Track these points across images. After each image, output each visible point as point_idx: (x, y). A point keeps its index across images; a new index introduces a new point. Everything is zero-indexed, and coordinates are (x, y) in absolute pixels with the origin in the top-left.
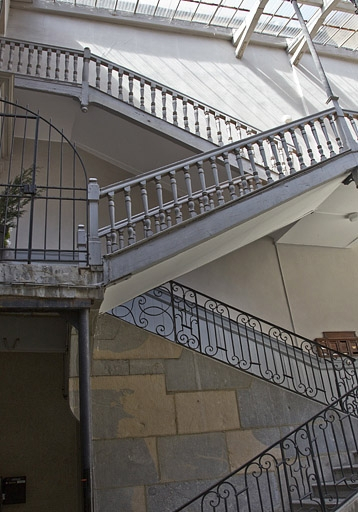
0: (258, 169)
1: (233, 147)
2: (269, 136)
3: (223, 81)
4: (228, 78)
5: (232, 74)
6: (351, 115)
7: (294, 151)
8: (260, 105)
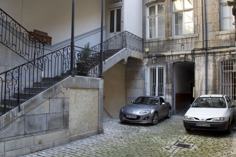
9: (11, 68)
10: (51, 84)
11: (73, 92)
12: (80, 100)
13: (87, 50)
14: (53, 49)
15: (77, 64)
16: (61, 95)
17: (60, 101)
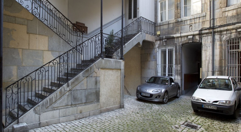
9: (62, 53)
10: (88, 66)
11: (102, 72)
12: (107, 78)
13: (112, 36)
14: (89, 37)
15: (105, 48)
16: (94, 74)
17: (94, 79)
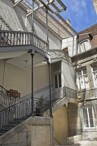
0: (8, 40)
1: (4, 31)
2: (14, 33)
3: (7, 12)
4: (9, 11)
5: (11, 11)
6: (35, 36)
7: (19, 39)
8: (15, 23)
10: (20, 123)
11: (34, 127)
12: (38, 132)
13: (41, 100)
14: (21, 100)
15: (36, 109)
16: (26, 130)
17: (25, 134)
